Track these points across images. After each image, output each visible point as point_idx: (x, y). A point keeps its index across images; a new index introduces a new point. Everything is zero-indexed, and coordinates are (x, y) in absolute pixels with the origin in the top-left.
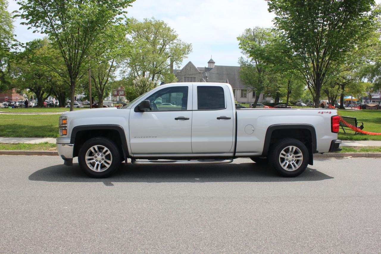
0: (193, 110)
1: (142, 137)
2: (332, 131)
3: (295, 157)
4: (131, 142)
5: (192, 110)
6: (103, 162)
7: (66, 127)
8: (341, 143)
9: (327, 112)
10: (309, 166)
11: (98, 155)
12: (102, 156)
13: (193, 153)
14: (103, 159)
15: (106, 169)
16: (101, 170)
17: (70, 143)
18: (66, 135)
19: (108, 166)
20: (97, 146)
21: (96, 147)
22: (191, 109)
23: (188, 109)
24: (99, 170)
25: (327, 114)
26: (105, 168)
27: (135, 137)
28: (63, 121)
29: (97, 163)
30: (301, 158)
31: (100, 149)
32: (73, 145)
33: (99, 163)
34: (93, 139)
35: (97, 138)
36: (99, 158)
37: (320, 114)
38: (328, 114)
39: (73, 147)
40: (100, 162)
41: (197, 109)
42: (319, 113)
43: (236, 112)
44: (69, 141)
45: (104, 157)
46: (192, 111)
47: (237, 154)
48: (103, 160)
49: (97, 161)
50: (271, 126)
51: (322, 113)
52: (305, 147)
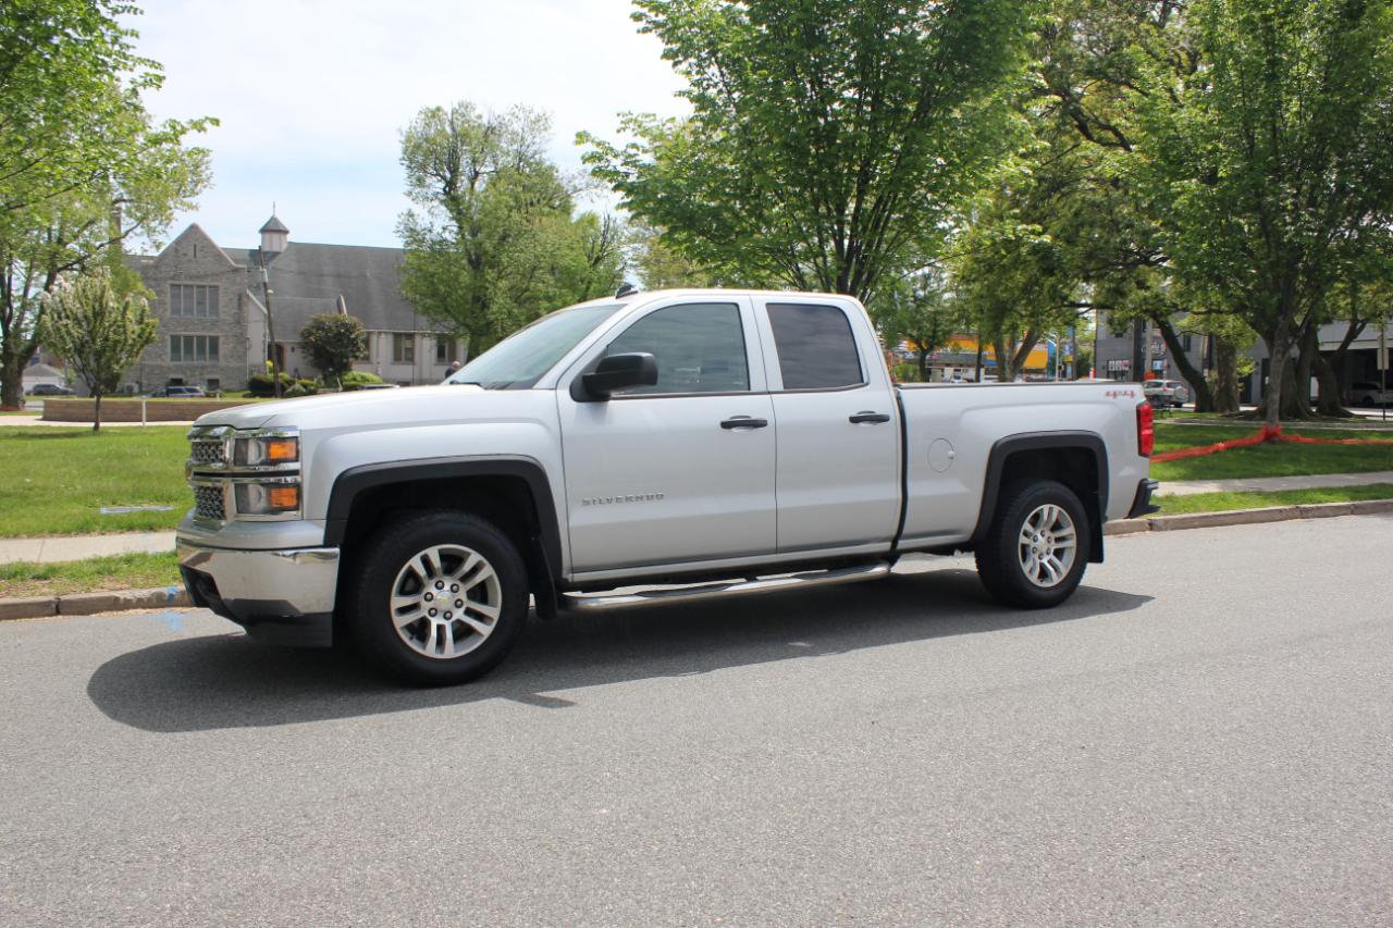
0: (771, 390)
1: (609, 501)
2: (1142, 453)
3: (1053, 542)
4: (572, 523)
5: (769, 393)
6: (459, 614)
7: (295, 473)
8: (1156, 488)
9: (1125, 394)
10: (1091, 569)
11: (439, 587)
12: (453, 590)
13: (777, 551)
14: (458, 603)
15: (476, 642)
16: (456, 651)
17: (321, 543)
18: (296, 508)
19: (485, 630)
20: (440, 551)
21: (433, 553)
22: (764, 389)
23: (753, 389)
24: (451, 651)
25: (1125, 397)
26: (471, 638)
27: (586, 503)
28: (268, 447)
29: (434, 622)
30: (1072, 543)
31: (452, 562)
32: (337, 550)
33: (442, 621)
34: (423, 519)
35: (438, 517)
36: (444, 600)
37: (1111, 398)
38: (1128, 398)
39: (337, 561)
40: (447, 615)
41: (781, 388)
42: (1108, 394)
43: (899, 399)
44: (316, 533)
45: (462, 595)
46: (769, 396)
47: (902, 544)
48: (459, 607)
49: (434, 612)
50: (999, 444)
51: (1115, 395)
52: (1079, 508)
